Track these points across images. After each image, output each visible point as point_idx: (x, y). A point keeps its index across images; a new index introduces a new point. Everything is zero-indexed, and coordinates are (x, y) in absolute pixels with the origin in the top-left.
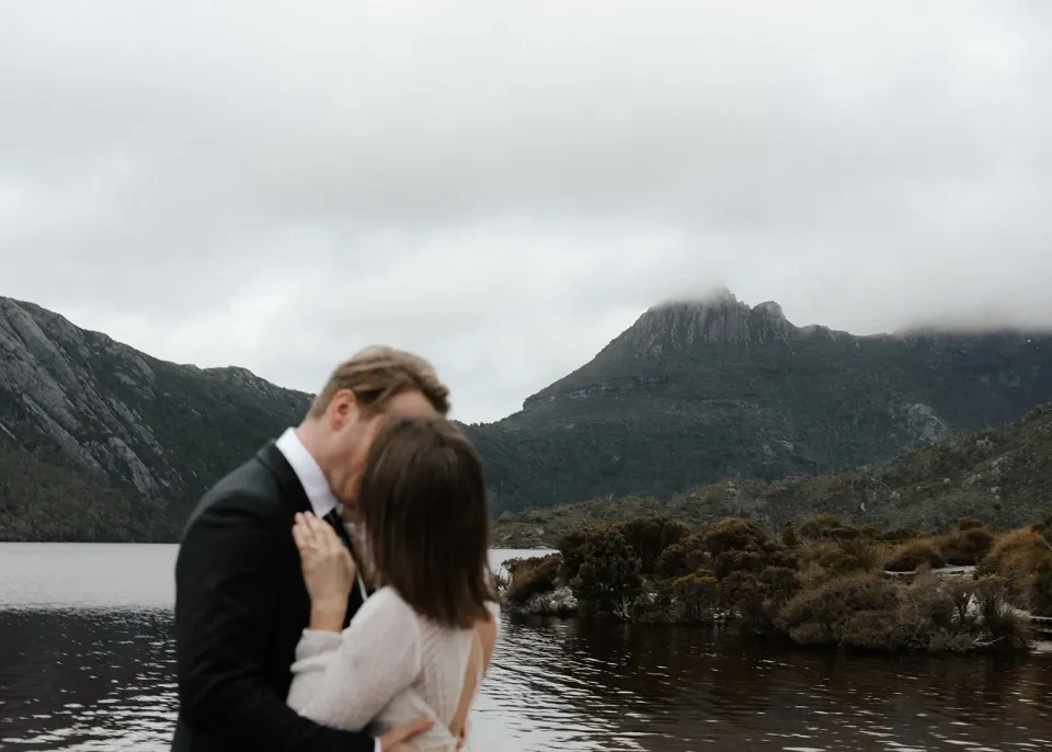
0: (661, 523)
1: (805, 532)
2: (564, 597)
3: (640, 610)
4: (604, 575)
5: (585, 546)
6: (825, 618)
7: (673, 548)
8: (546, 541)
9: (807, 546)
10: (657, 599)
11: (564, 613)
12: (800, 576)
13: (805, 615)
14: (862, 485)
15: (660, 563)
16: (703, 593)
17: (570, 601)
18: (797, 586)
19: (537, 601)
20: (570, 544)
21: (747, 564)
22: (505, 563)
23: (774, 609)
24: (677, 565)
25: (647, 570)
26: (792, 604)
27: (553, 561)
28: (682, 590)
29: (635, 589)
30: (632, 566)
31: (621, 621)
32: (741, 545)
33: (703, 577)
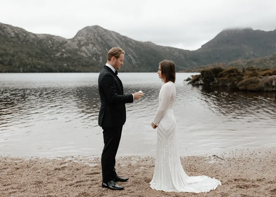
0: (219, 68)
1: (247, 70)
2: (201, 82)
3: (214, 84)
4: (208, 78)
5: (205, 73)
6: (246, 85)
7: (221, 73)
8: (199, 72)
9: (247, 72)
10: (217, 82)
11: (201, 84)
12: (244, 78)
13: (242, 85)
14: (265, 60)
15: (219, 75)
16: (226, 81)
17: (202, 82)
18: (243, 79)
19: (196, 82)
20: (202, 72)
21: (234, 76)
22: (191, 76)
23: (237, 84)
24: (222, 76)
25: (216, 77)
26: (241, 82)
27: (199, 75)
28: (221, 80)
29: (213, 80)
30: (213, 76)
31: (211, 86)
32: (233, 72)
33: (226, 78)
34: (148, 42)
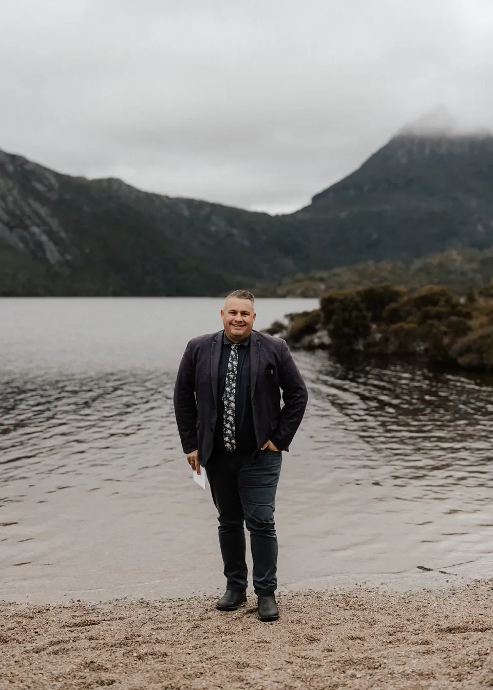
0: (386, 289)
1: (481, 293)
2: (322, 336)
3: (369, 345)
4: (346, 323)
5: (336, 305)
6: (480, 352)
7: (393, 305)
9: (481, 302)
10: (381, 339)
11: (322, 346)
12: (472, 323)
13: (468, 349)
15: (384, 314)
16: (410, 334)
17: (327, 340)
18: (469, 329)
19: (307, 339)
20: (327, 303)
21: (439, 317)
22: (286, 316)
23: (450, 345)
24: (395, 316)
25: (377, 319)
26: (462, 341)
28: (396, 333)
29: (366, 332)
30: (365, 318)
31: (358, 352)
32: (435, 303)
33: (410, 324)
34: (110, 180)
